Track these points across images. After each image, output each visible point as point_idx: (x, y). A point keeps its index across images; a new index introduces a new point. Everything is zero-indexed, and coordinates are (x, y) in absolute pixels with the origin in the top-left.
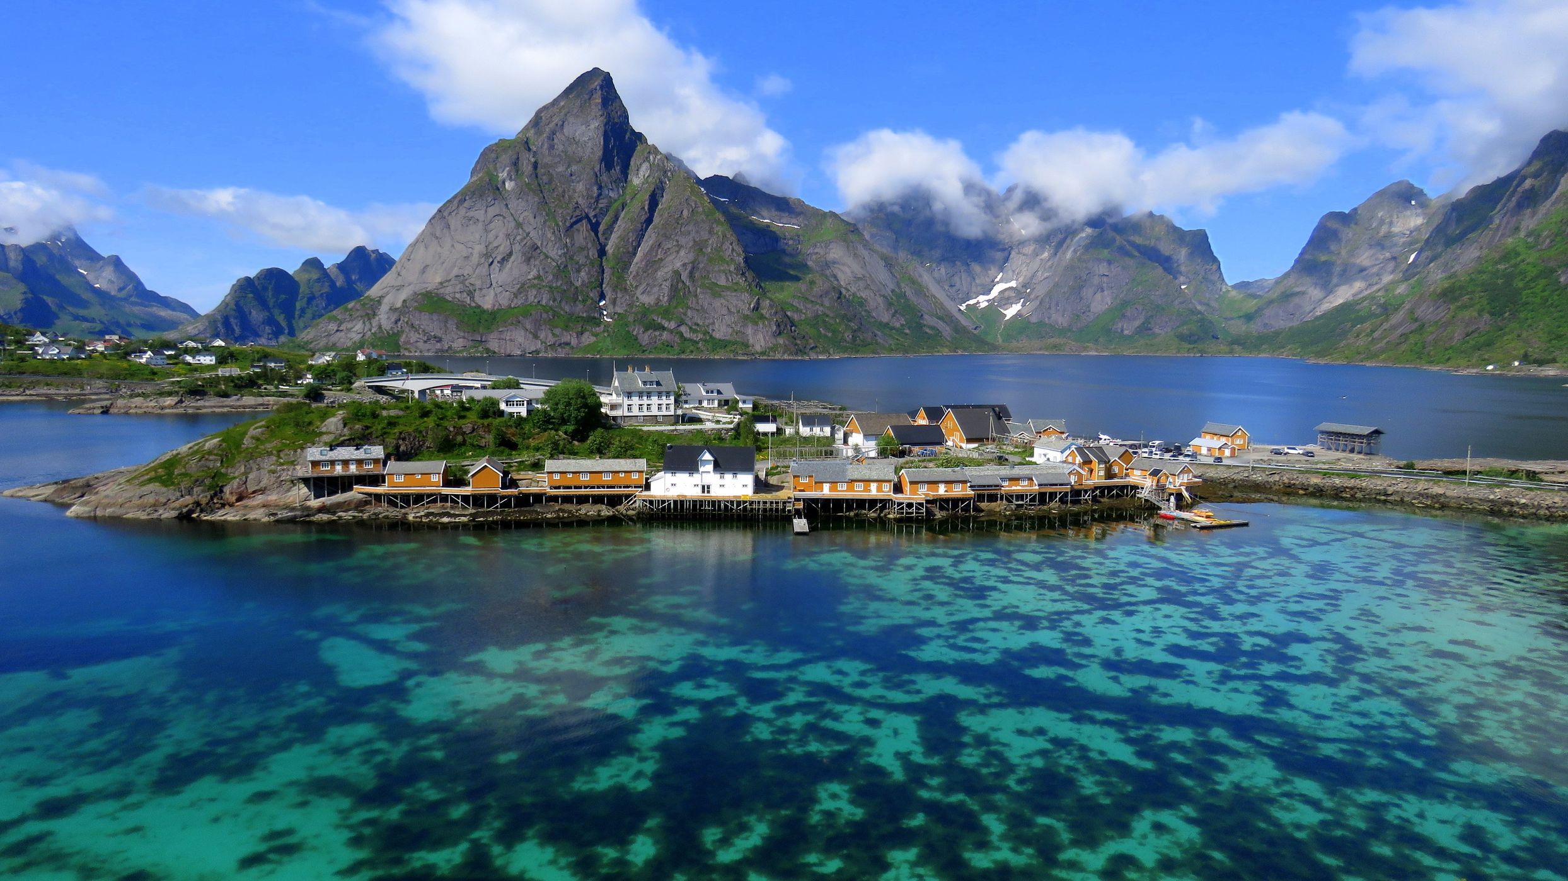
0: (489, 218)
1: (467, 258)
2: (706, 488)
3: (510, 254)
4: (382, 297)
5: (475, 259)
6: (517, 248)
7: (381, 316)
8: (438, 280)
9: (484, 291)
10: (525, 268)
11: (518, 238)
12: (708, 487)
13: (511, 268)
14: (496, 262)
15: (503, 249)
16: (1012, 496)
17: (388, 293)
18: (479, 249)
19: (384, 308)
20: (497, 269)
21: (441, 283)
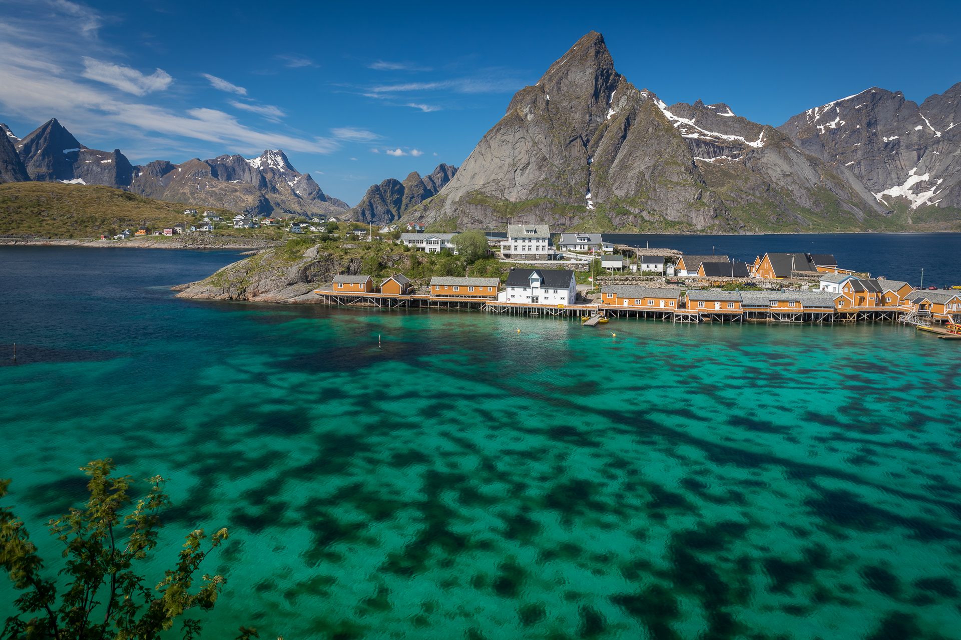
0: (515, 141)
1: (500, 167)
2: (535, 299)
3: (529, 163)
4: (447, 195)
5: (506, 168)
6: (533, 159)
7: (446, 207)
8: (482, 183)
9: (510, 189)
10: (537, 173)
11: (534, 152)
12: (537, 299)
13: (529, 173)
14: (519, 169)
15: (524, 161)
16: (778, 315)
17: (451, 192)
18: (509, 161)
19: (448, 202)
20: (520, 174)
21: (484, 185)
